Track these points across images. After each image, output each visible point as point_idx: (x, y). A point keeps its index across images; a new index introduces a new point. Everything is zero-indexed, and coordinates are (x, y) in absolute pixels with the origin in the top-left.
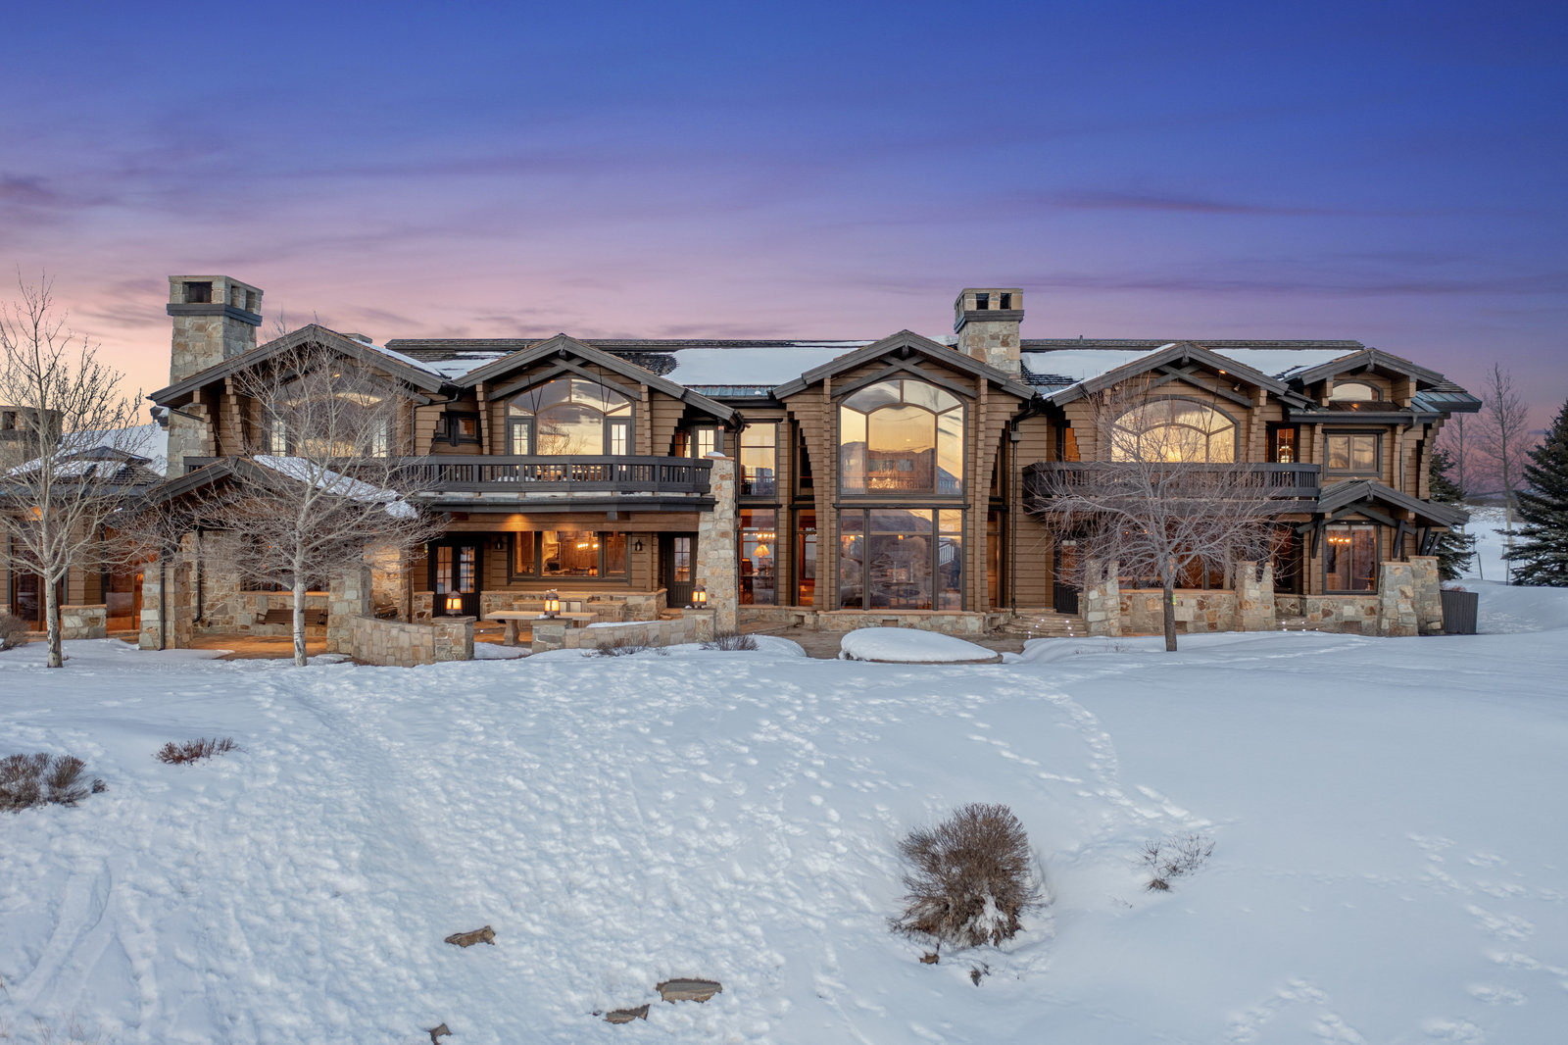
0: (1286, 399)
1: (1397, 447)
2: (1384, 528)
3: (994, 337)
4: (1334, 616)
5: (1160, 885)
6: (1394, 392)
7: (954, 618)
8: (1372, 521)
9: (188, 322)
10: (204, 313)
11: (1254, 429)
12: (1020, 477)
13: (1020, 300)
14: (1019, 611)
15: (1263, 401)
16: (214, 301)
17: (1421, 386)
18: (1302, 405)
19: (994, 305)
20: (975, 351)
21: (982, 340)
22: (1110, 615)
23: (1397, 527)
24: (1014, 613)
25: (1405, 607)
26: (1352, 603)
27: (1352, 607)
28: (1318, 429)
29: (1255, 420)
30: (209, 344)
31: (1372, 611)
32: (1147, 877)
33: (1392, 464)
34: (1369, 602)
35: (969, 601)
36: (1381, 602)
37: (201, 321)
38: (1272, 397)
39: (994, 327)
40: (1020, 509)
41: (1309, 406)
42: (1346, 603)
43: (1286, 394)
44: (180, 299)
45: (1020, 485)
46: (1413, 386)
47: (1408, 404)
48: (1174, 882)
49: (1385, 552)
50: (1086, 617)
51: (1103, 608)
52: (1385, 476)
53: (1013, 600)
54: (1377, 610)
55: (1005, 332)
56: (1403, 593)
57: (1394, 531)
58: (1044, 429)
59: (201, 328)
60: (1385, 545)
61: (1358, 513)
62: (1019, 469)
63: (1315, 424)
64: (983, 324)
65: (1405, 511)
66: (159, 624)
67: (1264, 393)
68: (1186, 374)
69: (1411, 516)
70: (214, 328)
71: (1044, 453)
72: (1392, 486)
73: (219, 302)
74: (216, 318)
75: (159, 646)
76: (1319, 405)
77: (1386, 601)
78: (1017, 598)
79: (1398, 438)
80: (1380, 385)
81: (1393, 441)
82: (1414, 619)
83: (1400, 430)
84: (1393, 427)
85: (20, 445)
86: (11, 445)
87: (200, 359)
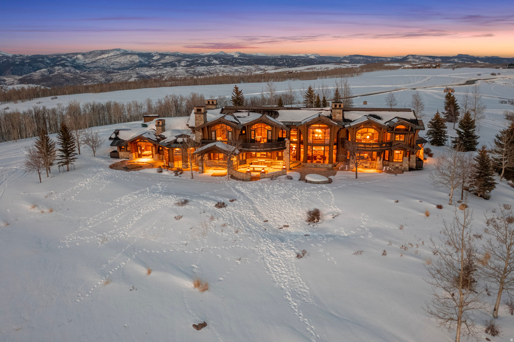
0: (387, 129)
3: (337, 113)
4: (394, 166)
7: (327, 165)
9: (198, 115)
12: (340, 139)
14: (339, 162)
16: (202, 112)
17: (412, 127)
19: (338, 107)
25: (406, 165)
27: (397, 165)
29: (382, 132)
30: (201, 119)
32: (332, 217)
33: (407, 140)
35: (330, 162)
37: (200, 115)
40: (340, 145)
44: (196, 111)
46: (410, 128)
47: (409, 130)
48: (335, 218)
50: (349, 166)
51: (352, 164)
54: (401, 165)
55: (340, 111)
56: (406, 163)
59: (200, 116)
60: (405, 154)
62: (340, 137)
64: (336, 110)
66: (202, 169)
67: (383, 129)
71: (345, 135)
74: (202, 115)
75: (202, 173)
76: (393, 130)
77: (403, 164)
78: (339, 160)
79: (408, 136)
84: (407, 134)
85: (161, 128)
86: (159, 128)
87: (200, 122)
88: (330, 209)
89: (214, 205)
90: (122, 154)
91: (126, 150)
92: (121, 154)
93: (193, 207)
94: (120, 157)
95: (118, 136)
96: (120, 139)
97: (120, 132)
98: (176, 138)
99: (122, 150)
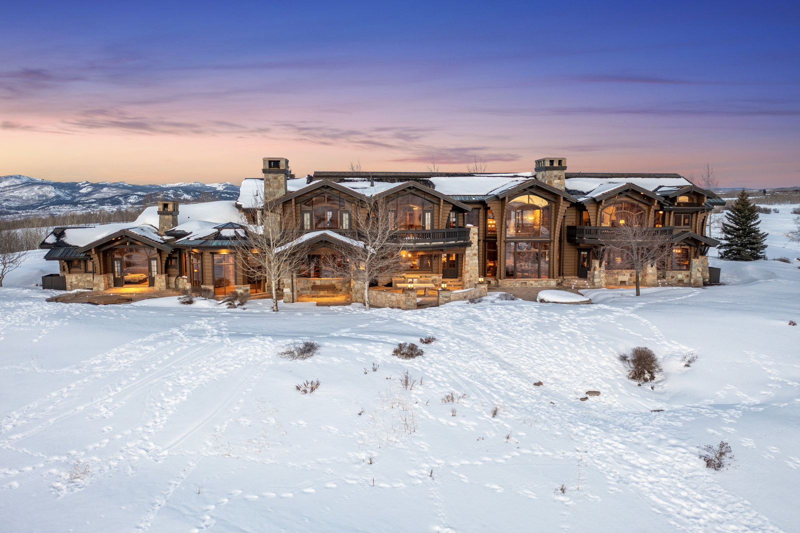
0: (663, 203)
1: (698, 219)
2: (692, 247)
3: (555, 176)
4: (675, 278)
5: (687, 366)
6: (698, 200)
7: (546, 281)
8: (688, 245)
9: (271, 176)
10: (277, 173)
11: (651, 213)
12: (566, 229)
13: (565, 162)
14: (565, 277)
15: (656, 204)
16: (281, 168)
17: (708, 198)
18: (668, 205)
19: (556, 164)
20: (548, 182)
21: (551, 177)
22: (602, 280)
23: (697, 247)
24: (563, 278)
25: (699, 275)
26: (681, 273)
27: (680, 275)
28: (672, 213)
29: (652, 210)
30: (279, 184)
31: (687, 276)
32: (684, 364)
33: (696, 225)
34: (687, 273)
35: (551, 275)
36: (691, 273)
37: (276, 175)
38: (659, 202)
39: (555, 172)
40: (566, 241)
41: (670, 205)
42: (679, 274)
43: (664, 201)
44: (267, 167)
45: (566, 232)
46: (705, 198)
47: (703, 204)
48: (691, 365)
49: (692, 255)
50: (593, 281)
51: (600, 277)
52: (694, 229)
53: (563, 274)
54: (689, 276)
55: (560, 174)
56: (698, 270)
57: (696, 249)
58: (575, 211)
59: (276, 178)
60: (693, 253)
61: (684, 242)
62: (566, 226)
63: (672, 211)
64: (551, 171)
65: (701, 242)
66: (291, 293)
67: (656, 201)
68: (629, 194)
69: (703, 244)
70: (281, 178)
71: (575, 220)
72: (696, 232)
73: (283, 168)
74: (281, 174)
75: (291, 301)
76: (674, 204)
77: (692, 273)
78: (564, 273)
79: (699, 216)
80: (693, 196)
81: (697, 217)
82: (702, 279)
83: (699, 213)
84: (697, 213)
85: (171, 217)
86: (167, 217)
87: (275, 190)
88: (666, 349)
89: (391, 352)
90: (74, 280)
91: (83, 270)
92: (71, 279)
93: (335, 360)
94: (68, 286)
95: (61, 239)
96: (68, 245)
97: (67, 231)
98: (216, 230)
99: (72, 270)
